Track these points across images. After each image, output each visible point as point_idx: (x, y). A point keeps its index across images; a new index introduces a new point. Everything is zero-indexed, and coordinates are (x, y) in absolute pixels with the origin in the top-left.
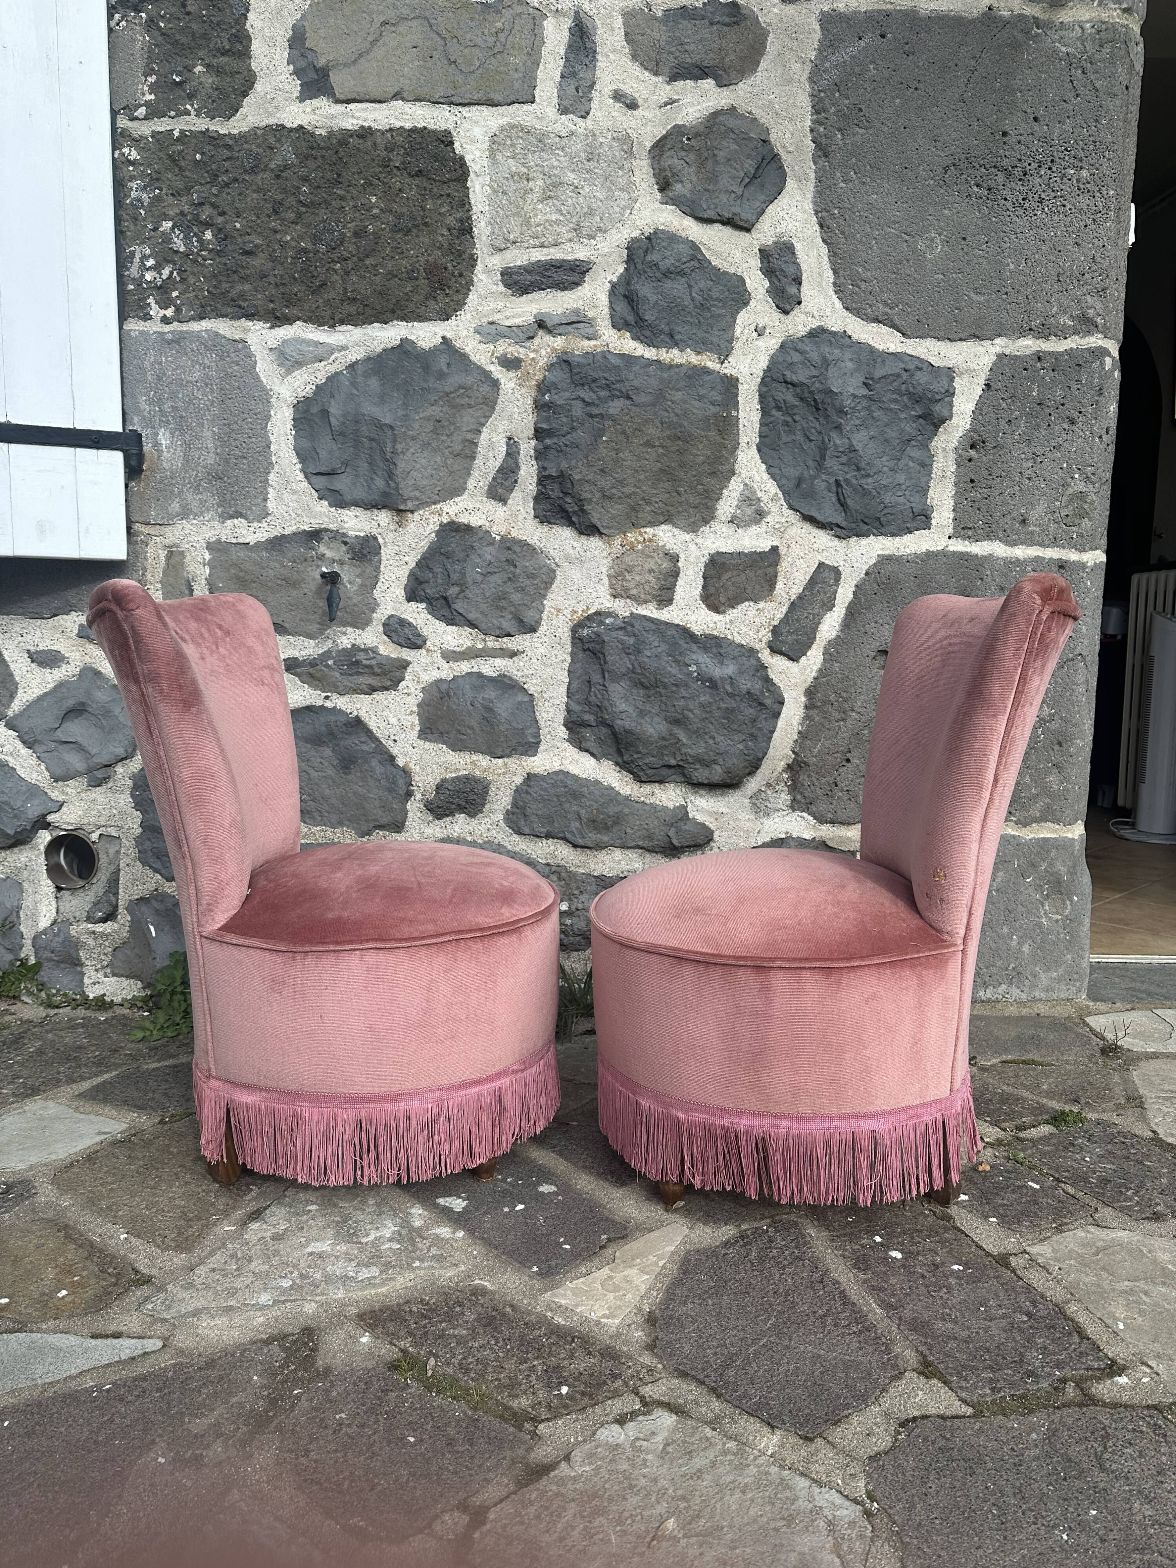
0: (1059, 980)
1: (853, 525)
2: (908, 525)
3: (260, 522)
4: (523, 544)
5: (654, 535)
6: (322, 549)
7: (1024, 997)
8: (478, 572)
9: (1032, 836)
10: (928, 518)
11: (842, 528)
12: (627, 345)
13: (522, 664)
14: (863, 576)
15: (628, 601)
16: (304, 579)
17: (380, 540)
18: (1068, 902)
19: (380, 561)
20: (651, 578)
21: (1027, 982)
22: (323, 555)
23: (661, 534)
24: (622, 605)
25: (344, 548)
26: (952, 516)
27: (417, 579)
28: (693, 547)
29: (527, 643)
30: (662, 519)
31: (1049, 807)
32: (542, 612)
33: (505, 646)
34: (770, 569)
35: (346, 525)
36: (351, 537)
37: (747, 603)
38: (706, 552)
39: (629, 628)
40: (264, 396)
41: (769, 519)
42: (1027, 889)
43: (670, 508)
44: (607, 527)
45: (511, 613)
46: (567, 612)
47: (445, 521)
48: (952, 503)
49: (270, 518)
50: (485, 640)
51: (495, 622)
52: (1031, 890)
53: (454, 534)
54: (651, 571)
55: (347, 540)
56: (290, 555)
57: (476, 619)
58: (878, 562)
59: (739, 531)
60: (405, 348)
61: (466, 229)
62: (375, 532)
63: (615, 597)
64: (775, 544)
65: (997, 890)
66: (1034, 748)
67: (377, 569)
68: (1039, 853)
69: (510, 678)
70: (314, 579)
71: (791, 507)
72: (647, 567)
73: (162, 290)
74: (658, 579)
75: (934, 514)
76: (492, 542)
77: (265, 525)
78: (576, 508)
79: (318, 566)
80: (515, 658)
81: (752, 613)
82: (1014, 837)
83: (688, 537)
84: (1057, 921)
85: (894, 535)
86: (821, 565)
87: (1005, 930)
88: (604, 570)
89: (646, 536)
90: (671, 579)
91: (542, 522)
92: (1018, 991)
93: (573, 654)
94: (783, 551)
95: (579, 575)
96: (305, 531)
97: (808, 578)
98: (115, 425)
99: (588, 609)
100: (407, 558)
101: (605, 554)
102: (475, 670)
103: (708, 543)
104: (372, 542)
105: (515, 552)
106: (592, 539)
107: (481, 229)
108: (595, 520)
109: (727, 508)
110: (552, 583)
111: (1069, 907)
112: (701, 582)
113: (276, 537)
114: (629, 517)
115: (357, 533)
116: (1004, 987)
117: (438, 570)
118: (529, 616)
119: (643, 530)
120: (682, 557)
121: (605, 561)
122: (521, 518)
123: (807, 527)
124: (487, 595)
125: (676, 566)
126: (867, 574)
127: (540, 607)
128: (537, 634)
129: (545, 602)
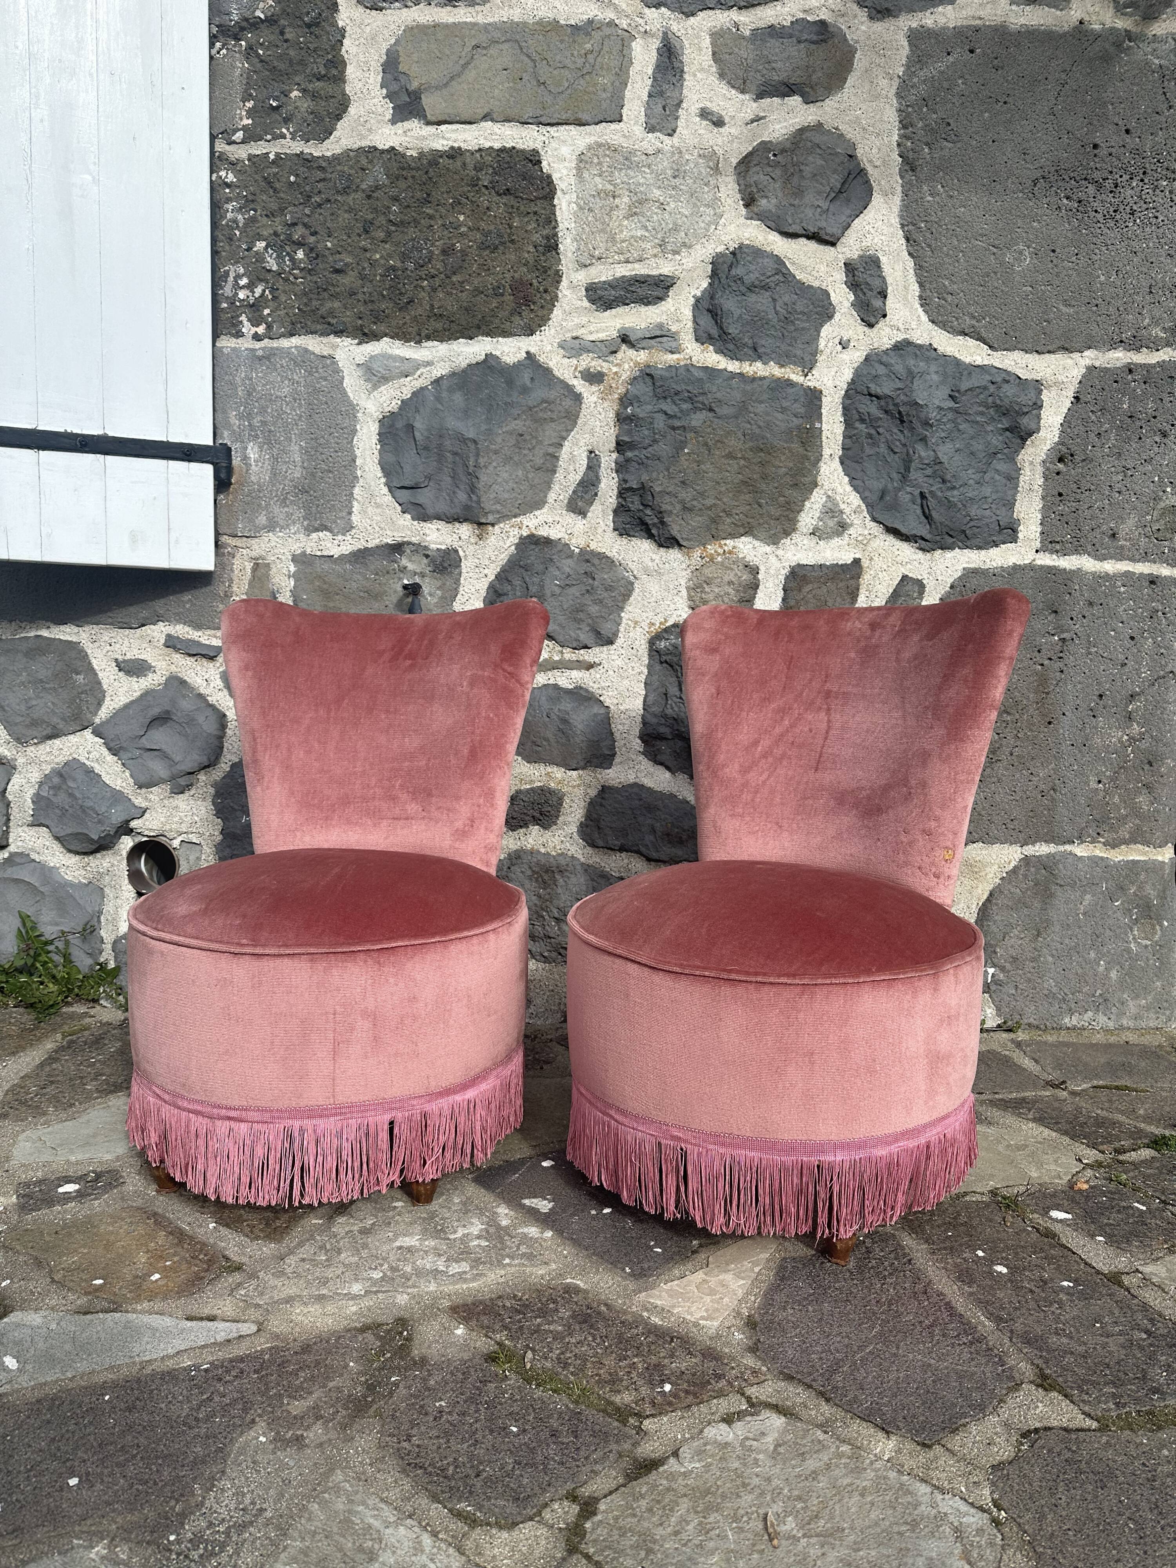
0: (1148, 1008)
1: (938, 538)
2: (995, 538)
3: (344, 535)
4: (602, 556)
5: (734, 547)
6: (404, 562)
7: (1111, 1025)
8: (556, 585)
9: (1120, 858)
10: (1015, 531)
11: (926, 540)
12: (711, 358)
13: (598, 676)
14: (948, 589)
16: (386, 592)
17: (461, 553)
18: (1158, 927)
19: (460, 574)
20: (730, 590)
21: (1114, 1009)
22: (405, 568)
23: (741, 546)
25: (425, 561)
26: (1039, 530)
27: (496, 591)
28: (773, 559)
29: (603, 656)
30: (742, 531)
31: (1138, 828)
32: (619, 624)
33: (581, 658)
34: (852, 582)
35: (428, 539)
36: (432, 550)
38: (787, 564)
40: (351, 411)
41: (851, 531)
42: (1115, 912)
43: (751, 520)
44: (687, 540)
45: (589, 625)
46: (645, 625)
47: (525, 534)
48: (1040, 516)
49: (354, 531)
50: (562, 653)
51: (573, 634)
52: (1119, 914)
53: (533, 547)
54: (730, 583)
55: (429, 553)
56: (372, 567)
57: (554, 631)
58: (963, 575)
59: (821, 543)
60: (489, 363)
61: (551, 246)
62: (456, 545)
63: (693, 609)
64: (857, 556)
65: (1084, 914)
66: (1123, 767)
67: (457, 582)
68: (1127, 876)
69: (587, 690)
70: (395, 592)
71: (874, 519)
72: (726, 578)
73: (254, 308)
74: (738, 591)
75: (1021, 528)
76: (571, 555)
77: (349, 537)
78: (656, 520)
79: (400, 579)
80: (591, 671)
82: (1102, 858)
83: (768, 549)
84: (1146, 946)
85: (979, 548)
86: (905, 578)
87: (1093, 955)
88: (683, 582)
89: (726, 548)
90: (751, 592)
91: (621, 535)
92: (1106, 1019)
93: (649, 667)
94: (865, 563)
95: (657, 587)
96: (387, 544)
97: (891, 591)
98: (206, 439)
99: (666, 621)
100: (486, 571)
101: (684, 566)
102: (551, 682)
103: (789, 555)
104: (453, 555)
105: (594, 565)
106: (671, 551)
107: (567, 245)
108: (675, 533)
109: (808, 520)
110: (629, 596)
111: (1159, 932)
112: (780, 594)
113: (359, 550)
114: (709, 529)
115: (439, 547)
116: (1090, 1014)
117: (517, 582)
118: (606, 628)
119: (723, 542)
120: (762, 569)
121: (684, 573)
122: (600, 531)
123: (891, 539)
124: (565, 607)
125: (756, 578)
126: (952, 587)
127: (617, 619)
128: (614, 646)
129: (623, 614)
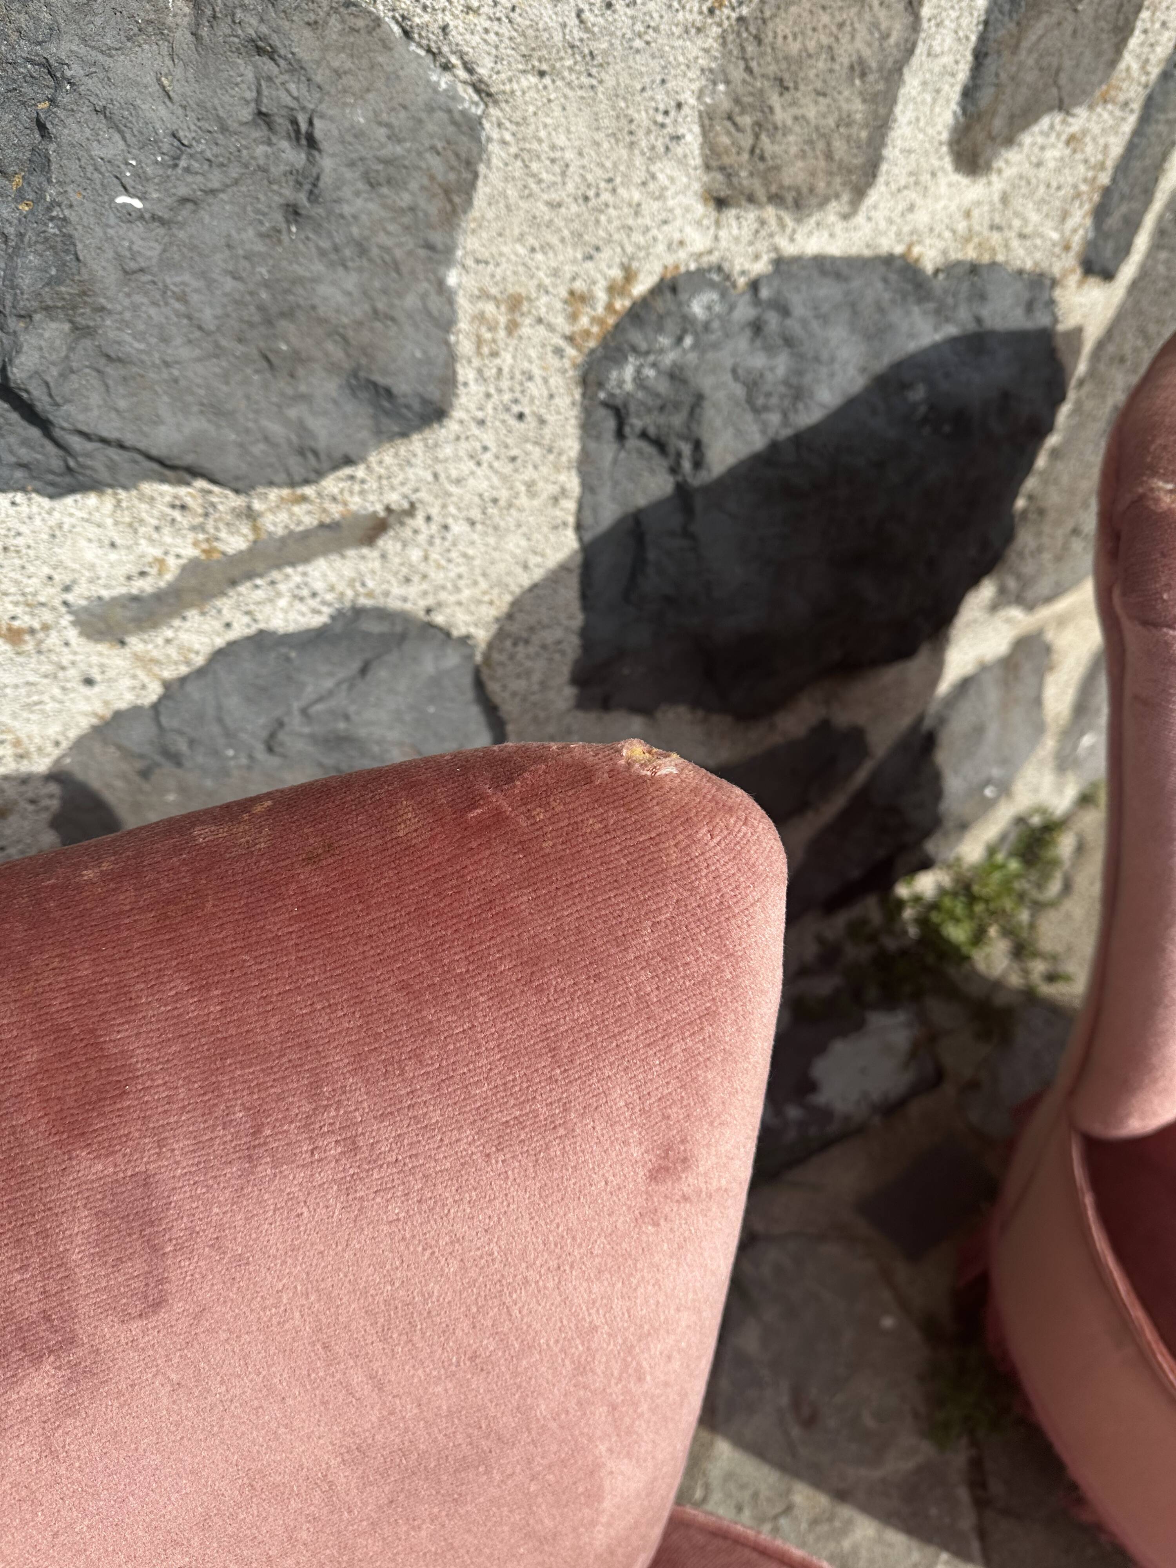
8: (128, 216)
13: (415, 555)
15: (770, 212)
24: (746, 233)
29: (419, 472)
32: (447, 324)
33: (336, 511)
37: (1045, 122)
39: (773, 319)
45: (333, 368)
46: (549, 306)
50: (250, 515)
51: (276, 429)
63: (721, 203)
69: (382, 614)
80: (387, 543)
81: (1055, 153)
95: (580, 126)
99: (629, 276)
102: (241, 629)
105: (296, 68)
110: (468, 188)
112: (965, 72)
118: (403, 358)
121: (693, 48)
124: (208, 316)
125: (916, 25)
127: (435, 303)
128: (452, 426)
129: (452, 278)
